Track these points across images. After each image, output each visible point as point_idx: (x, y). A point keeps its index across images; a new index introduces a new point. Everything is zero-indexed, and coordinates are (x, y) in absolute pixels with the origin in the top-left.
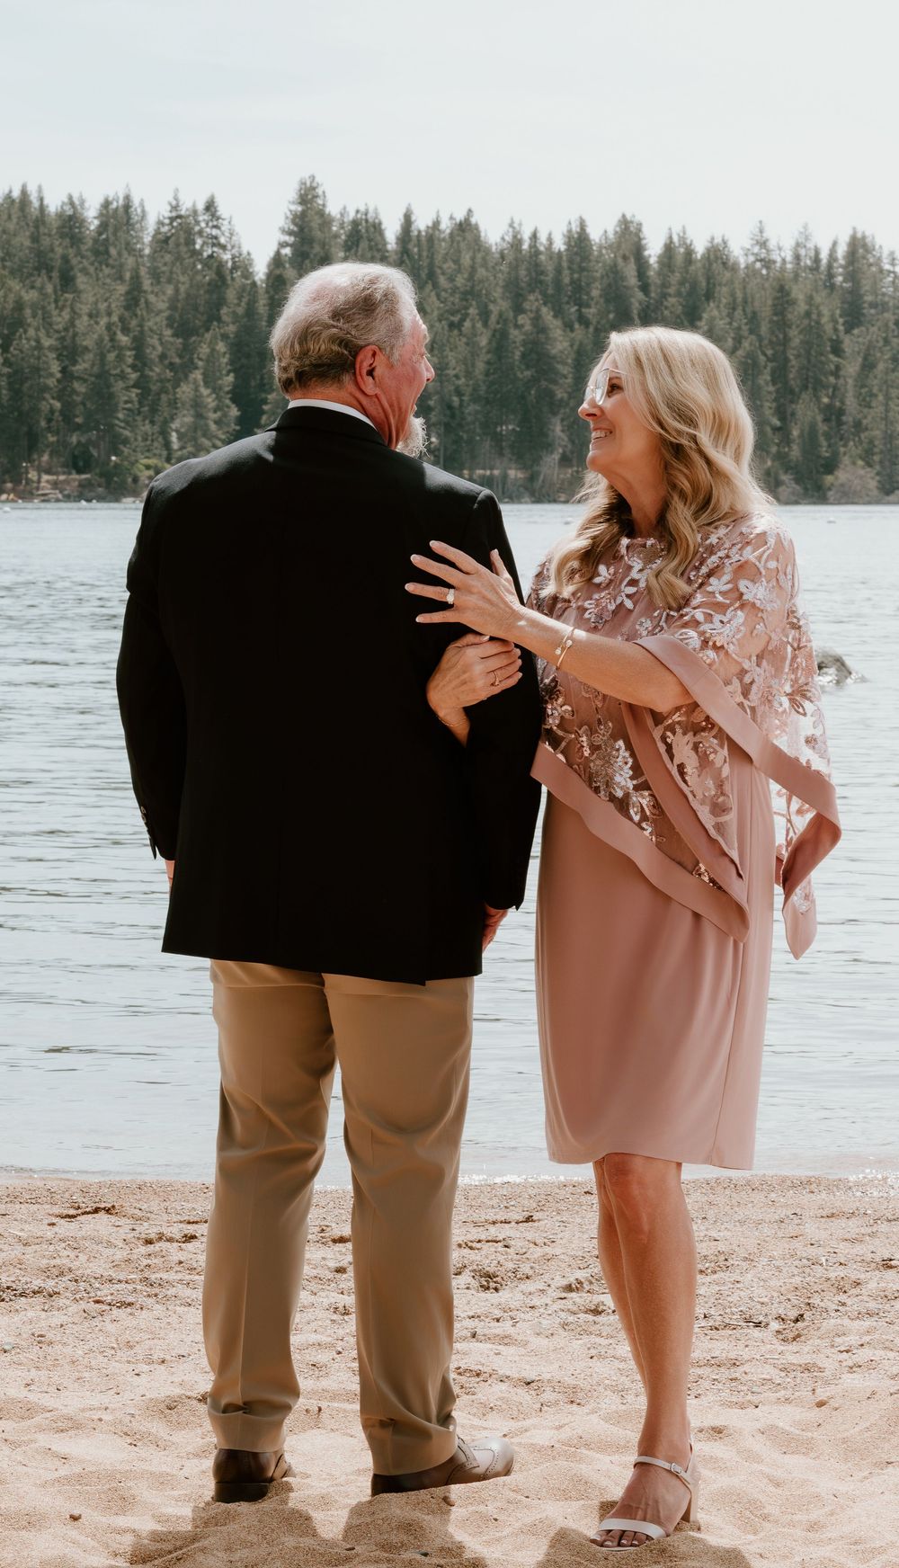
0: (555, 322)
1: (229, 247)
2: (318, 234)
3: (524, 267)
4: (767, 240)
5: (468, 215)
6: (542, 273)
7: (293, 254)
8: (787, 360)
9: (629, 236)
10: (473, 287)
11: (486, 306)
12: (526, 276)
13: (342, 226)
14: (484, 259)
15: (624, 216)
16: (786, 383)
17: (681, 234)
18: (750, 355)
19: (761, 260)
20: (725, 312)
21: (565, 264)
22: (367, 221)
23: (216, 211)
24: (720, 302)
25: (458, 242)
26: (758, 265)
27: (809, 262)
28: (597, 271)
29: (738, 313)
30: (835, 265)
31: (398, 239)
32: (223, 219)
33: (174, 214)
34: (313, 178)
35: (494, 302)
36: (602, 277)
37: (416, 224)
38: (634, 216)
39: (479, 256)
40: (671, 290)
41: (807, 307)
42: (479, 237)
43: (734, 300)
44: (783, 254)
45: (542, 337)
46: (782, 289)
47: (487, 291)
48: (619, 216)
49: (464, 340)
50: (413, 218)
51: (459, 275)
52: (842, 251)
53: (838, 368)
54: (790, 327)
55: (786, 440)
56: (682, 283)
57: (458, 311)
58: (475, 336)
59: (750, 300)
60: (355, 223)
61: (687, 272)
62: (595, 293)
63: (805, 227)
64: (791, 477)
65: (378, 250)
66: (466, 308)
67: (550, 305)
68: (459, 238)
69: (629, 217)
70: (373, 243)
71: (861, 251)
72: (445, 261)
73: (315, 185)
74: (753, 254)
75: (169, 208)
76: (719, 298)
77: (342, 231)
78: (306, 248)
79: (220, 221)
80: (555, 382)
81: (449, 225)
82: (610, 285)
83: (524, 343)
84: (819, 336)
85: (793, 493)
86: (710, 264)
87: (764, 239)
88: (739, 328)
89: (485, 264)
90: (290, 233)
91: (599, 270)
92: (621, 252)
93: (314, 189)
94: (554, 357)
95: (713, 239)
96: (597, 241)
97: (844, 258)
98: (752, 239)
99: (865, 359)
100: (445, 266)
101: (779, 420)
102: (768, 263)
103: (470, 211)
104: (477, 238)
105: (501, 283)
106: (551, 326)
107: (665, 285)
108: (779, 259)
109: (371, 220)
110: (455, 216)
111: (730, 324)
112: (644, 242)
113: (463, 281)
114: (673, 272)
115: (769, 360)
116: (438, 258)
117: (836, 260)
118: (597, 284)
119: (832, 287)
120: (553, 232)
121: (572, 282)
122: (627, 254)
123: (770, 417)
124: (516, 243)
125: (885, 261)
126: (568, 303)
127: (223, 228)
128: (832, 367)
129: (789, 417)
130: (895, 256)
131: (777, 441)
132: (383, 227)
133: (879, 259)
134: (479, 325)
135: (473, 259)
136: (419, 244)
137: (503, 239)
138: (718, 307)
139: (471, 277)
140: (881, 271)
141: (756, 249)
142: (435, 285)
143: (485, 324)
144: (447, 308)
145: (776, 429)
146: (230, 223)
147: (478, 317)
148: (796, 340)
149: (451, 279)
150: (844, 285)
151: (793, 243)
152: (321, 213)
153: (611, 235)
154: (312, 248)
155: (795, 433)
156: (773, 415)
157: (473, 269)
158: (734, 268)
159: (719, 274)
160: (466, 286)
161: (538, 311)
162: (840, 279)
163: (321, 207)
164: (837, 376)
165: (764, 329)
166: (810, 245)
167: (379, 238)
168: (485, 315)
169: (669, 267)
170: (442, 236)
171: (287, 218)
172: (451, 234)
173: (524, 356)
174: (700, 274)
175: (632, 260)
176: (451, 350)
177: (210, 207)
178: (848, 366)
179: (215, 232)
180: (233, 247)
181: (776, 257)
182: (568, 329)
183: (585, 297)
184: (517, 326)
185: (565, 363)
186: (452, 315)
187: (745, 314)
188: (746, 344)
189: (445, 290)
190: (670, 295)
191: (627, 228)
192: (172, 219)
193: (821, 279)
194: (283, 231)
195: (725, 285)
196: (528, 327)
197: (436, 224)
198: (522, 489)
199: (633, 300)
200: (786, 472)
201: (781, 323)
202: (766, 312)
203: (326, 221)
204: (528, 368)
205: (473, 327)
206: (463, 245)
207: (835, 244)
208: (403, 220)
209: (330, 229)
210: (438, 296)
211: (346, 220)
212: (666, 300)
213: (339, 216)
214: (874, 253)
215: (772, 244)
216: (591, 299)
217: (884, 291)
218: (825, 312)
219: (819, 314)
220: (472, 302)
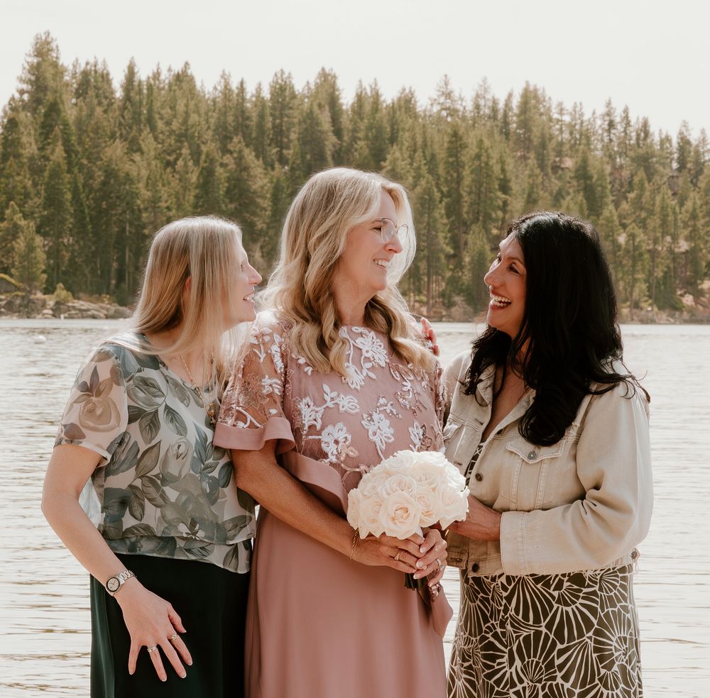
0: (256, 161)
2: (51, 83)
3: (232, 113)
4: (451, 92)
5: (185, 67)
6: (248, 118)
7: (29, 100)
8: (460, 196)
9: (327, 87)
10: (187, 130)
11: (199, 146)
12: (234, 121)
13: (73, 76)
14: (196, 105)
15: (323, 69)
16: (459, 215)
17: (373, 86)
18: (428, 191)
19: (445, 109)
20: (406, 155)
21: (268, 111)
22: (96, 72)
24: (402, 144)
25: (175, 91)
26: (444, 113)
27: (487, 111)
28: (295, 118)
29: (419, 154)
30: (510, 114)
31: (122, 86)
34: (48, 34)
35: (204, 143)
36: (300, 123)
37: (138, 75)
38: (332, 70)
39: (192, 103)
40: (361, 135)
41: (477, 151)
42: (195, 86)
43: (415, 144)
44: (464, 104)
45: (244, 174)
46: (455, 134)
47: (199, 133)
48: (319, 70)
49: (177, 176)
50: (136, 70)
51: (174, 120)
52: (516, 102)
53: (505, 203)
54: (463, 167)
55: (459, 266)
56: (370, 128)
57: (174, 151)
58: (187, 172)
59: (429, 144)
60: (85, 74)
61: (374, 119)
62: (293, 136)
63: (485, 80)
64: (462, 298)
65: (106, 98)
66: (180, 148)
67: (252, 147)
68: (176, 88)
70: (101, 92)
71: (533, 102)
72: (162, 107)
73: (49, 40)
74: (439, 103)
76: (402, 141)
77: (74, 81)
78: (41, 95)
80: (254, 214)
81: (167, 76)
82: (306, 129)
83: (228, 180)
84: (488, 176)
85: (465, 313)
86: (394, 112)
87: (449, 91)
88: (419, 168)
89: (197, 112)
90: (29, 82)
91: (296, 116)
92: (318, 101)
93: (49, 43)
94: (255, 192)
95: (404, 90)
96: (301, 91)
97: (518, 107)
98: (438, 91)
99: (529, 196)
100: (163, 112)
101: (453, 248)
102: (453, 112)
103: (187, 64)
104: (192, 88)
105: (213, 127)
106: (253, 165)
107: (355, 130)
108: (462, 109)
109: (100, 71)
110: (173, 68)
111: (411, 164)
113: (179, 125)
114: (362, 119)
115: (443, 195)
116: (157, 105)
117: (511, 109)
119: (508, 133)
121: (274, 127)
122: (323, 103)
123: (444, 246)
124: (227, 91)
125: (554, 111)
126: (270, 145)
128: (500, 203)
129: (462, 246)
130: (563, 107)
131: (451, 267)
132: (111, 77)
133: (549, 109)
134: (190, 163)
135: (187, 106)
136: (140, 92)
137: (215, 88)
138: (401, 149)
139: (185, 121)
140: (550, 119)
141: (442, 100)
142: (153, 128)
143: (197, 162)
144: (164, 148)
145: (449, 257)
147: (189, 157)
148: (468, 178)
149: (168, 123)
150: (518, 131)
151: (474, 94)
152: (55, 65)
153: (313, 87)
154: (45, 95)
155: (467, 259)
156: (447, 245)
157: (187, 115)
158: (416, 116)
159: (402, 121)
160: (181, 129)
161: (240, 151)
162: (514, 125)
163: (54, 59)
164: (505, 211)
165: (441, 170)
166: (489, 96)
167: (106, 86)
168: (196, 155)
169: (360, 114)
170: (162, 86)
171: (24, 68)
172: (170, 85)
173: (228, 192)
174: (385, 121)
175: (327, 107)
176: (163, 185)
178: (514, 202)
181: (459, 107)
182: (269, 168)
183: (285, 140)
184: (222, 165)
185: (264, 198)
186: (169, 154)
187: (424, 156)
188: (423, 182)
189: (162, 132)
190: (360, 139)
191: (325, 80)
193: (497, 126)
194: (21, 80)
195: (408, 131)
196: (232, 166)
197: (157, 76)
199: (327, 143)
200: (458, 294)
201: (455, 165)
202: (441, 154)
203: (58, 71)
204: (231, 202)
205: (186, 165)
206: (178, 93)
207: (510, 96)
208: (127, 71)
209: (62, 77)
210: (156, 139)
211: (78, 71)
212: (356, 143)
213: (71, 67)
214: (545, 104)
215: (456, 94)
216: (290, 141)
217: (551, 138)
218: (495, 154)
219: (488, 157)
220: (186, 144)
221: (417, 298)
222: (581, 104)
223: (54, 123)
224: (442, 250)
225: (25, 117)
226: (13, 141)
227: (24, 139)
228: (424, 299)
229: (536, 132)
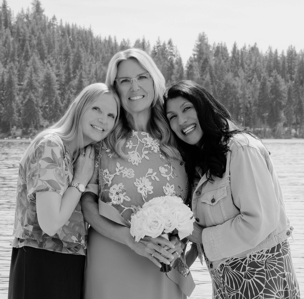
0: (282, 80)
1: (176, 55)
2: (205, 51)
3: (273, 61)
6: (279, 63)
7: (197, 58)
10: (256, 68)
11: (260, 74)
12: (273, 64)
13: (214, 48)
14: (259, 59)
21: (286, 61)
22: (222, 47)
23: (172, 44)
25: (251, 54)
31: (232, 52)
32: (174, 47)
33: (158, 45)
34: (204, 33)
35: (262, 73)
36: (298, 65)
39: (258, 58)
42: (259, 52)
45: (277, 84)
47: (260, 69)
49: (252, 85)
50: (237, 46)
51: (251, 64)
57: (251, 76)
58: (256, 84)
60: (218, 48)
62: (296, 70)
65: (226, 56)
66: (253, 75)
67: (280, 74)
68: (252, 52)
70: (224, 54)
72: (247, 60)
73: (204, 35)
75: (156, 43)
77: (214, 50)
78: (201, 56)
79: (173, 47)
80: (281, 99)
81: (248, 48)
82: (300, 67)
83: (271, 86)
89: (260, 61)
90: (197, 51)
91: (297, 63)
93: (204, 36)
94: (281, 91)
96: (298, 53)
100: (247, 61)
103: (256, 44)
105: (265, 67)
106: (280, 81)
113: (253, 66)
116: (245, 59)
118: (297, 67)
121: (289, 66)
124: (271, 54)
126: (287, 73)
127: (174, 50)
132: (227, 49)
134: (257, 81)
135: (256, 59)
136: (238, 54)
137: (266, 52)
139: (255, 65)
142: (243, 68)
143: (260, 80)
144: (248, 75)
146: (176, 48)
147: (257, 78)
149: (249, 66)
152: (206, 45)
154: (203, 56)
157: (256, 62)
160: (253, 68)
161: (276, 76)
163: (206, 43)
167: (225, 52)
168: (259, 77)
170: (246, 52)
171: (195, 46)
172: (249, 51)
173: (271, 91)
176: (247, 89)
177: (170, 43)
179: (171, 51)
180: (177, 56)
182: (287, 82)
183: (293, 71)
184: (269, 81)
185: (285, 93)
186: (249, 77)
189: (247, 69)
192: (158, 47)
194: (194, 50)
196: (273, 81)
197: (244, 48)
198: (271, 135)
203: (208, 47)
204: (273, 95)
205: (255, 81)
206: (252, 54)
208: (233, 46)
209: (209, 49)
210: (244, 71)
213: (212, 45)
216: (295, 72)
220: (255, 73)
223: (206, 66)
225: (195, 64)
226: (191, 73)
227: (195, 72)
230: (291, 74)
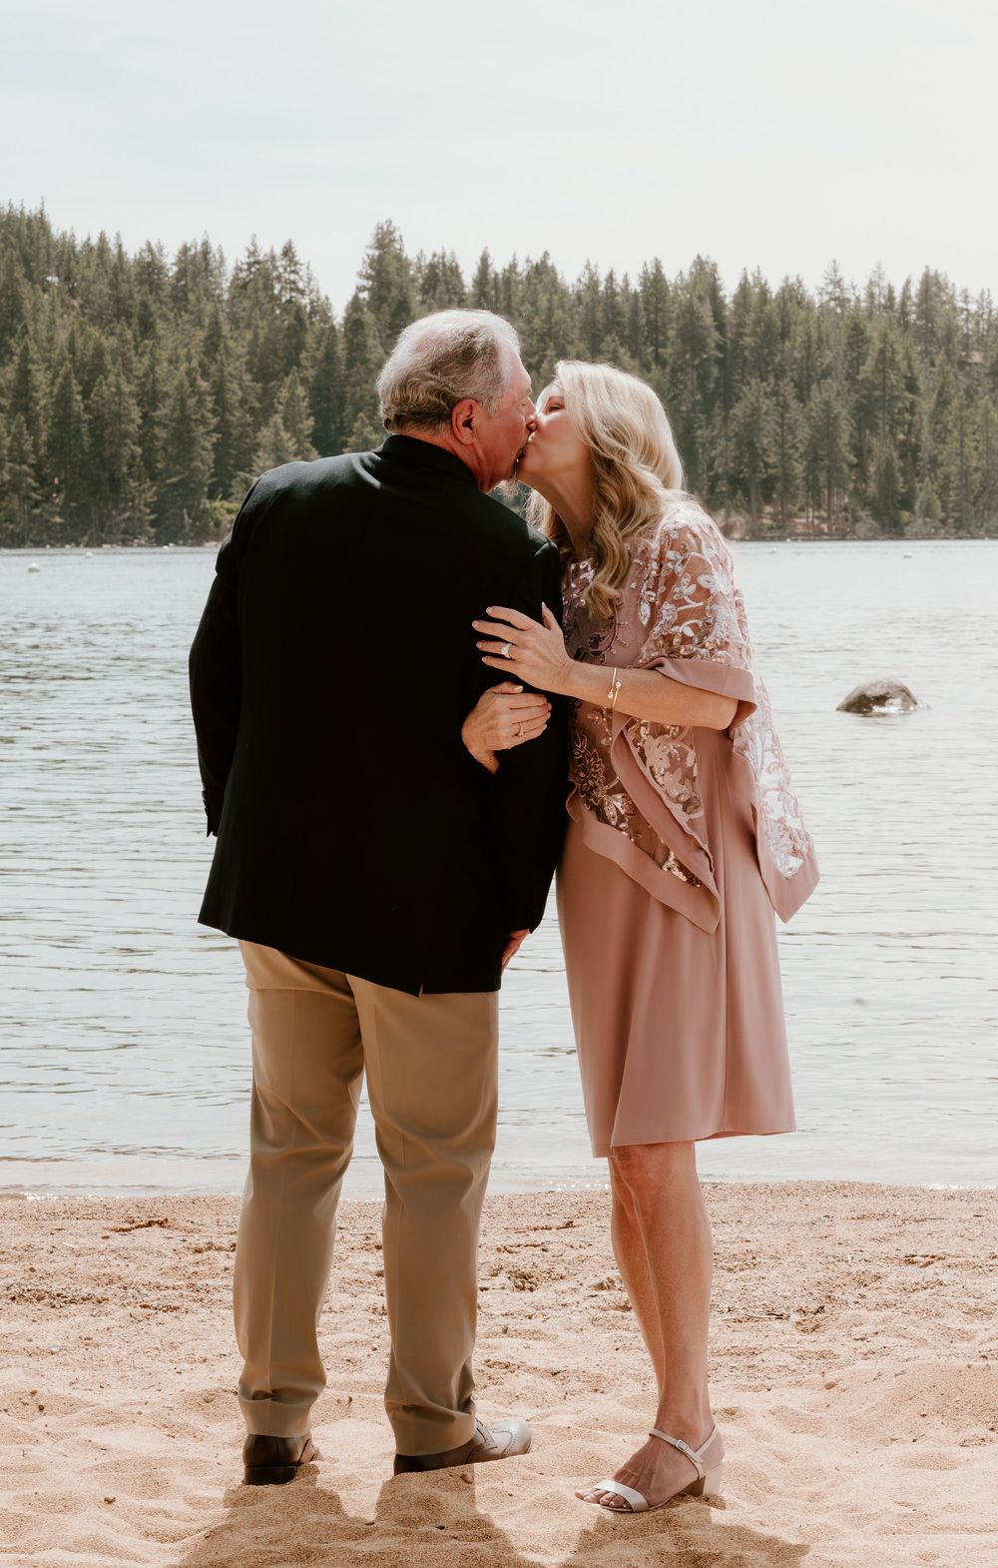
0: (632, 363)
1: (307, 292)
2: (395, 278)
3: (600, 308)
4: (841, 279)
5: (545, 257)
6: (619, 314)
7: (371, 298)
9: (705, 277)
10: (550, 328)
11: (564, 347)
12: (602, 318)
13: (419, 270)
14: (560, 299)
15: (699, 257)
17: (756, 274)
19: (835, 299)
21: (641, 305)
22: (444, 264)
23: (294, 256)
24: (795, 341)
25: (535, 284)
26: (833, 304)
27: (883, 301)
28: (673, 312)
29: (814, 350)
30: (909, 303)
31: (475, 281)
32: (301, 265)
33: (252, 260)
34: (390, 222)
35: (571, 343)
36: (678, 318)
37: (493, 267)
38: (709, 257)
39: (555, 298)
40: (747, 330)
41: (881, 345)
42: (556, 278)
43: (810, 339)
44: (857, 293)
46: (856, 327)
48: (694, 257)
50: (490, 261)
51: (536, 317)
52: (915, 289)
53: (913, 405)
55: (863, 477)
56: (758, 322)
57: (536, 353)
59: (825, 339)
60: (432, 267)
61: (762, 311)
62: (671, 333)
63: (879, 266)
64: (869, 513)
65: (456, 293)
66: (544, 350)
67: (627, 346)
68: (535, 281)
69: (704, 258)
70: (450, 287)
71: (934, 289)
72: (522, 302)
73: (391, 229)
74: (827, 293)
75: (247, 254)
76: (795, 337)
77: (419, 275)
78: (384, 292)
79: (298, 266)
81: (525, 267)
82: (685, 324)
85: (870, 530)
86: (785, 304)
87: (838, 278)
89: (562, 306)
90: (368, 277)
91: (674, 311)
92: (697, 292)
93: (391, 233)
95: (787, 278)
96: (673, 282)
97: (917, 296)
98: (826, 278)
99: (940, 395)
100: (522, 308)
101: (856, 456)
102: (842, 302)
103: (546, 253)
104: (554, 281)
105: (578, 324)
107: (739, 325)
108: (853, 298)
109: (447, 264)
110: (530, 259)
112: (719, 282)
113: (540, 323)
114: (748, 311)
116: (515, 300)
117: (909, 298)
118: (674, 325)
119: (906, 325)
120: (630, 274)
121: (648, 322)
122: (703, 294)
123: (847, 454)
124: (593, 285)
125: (958, 299)
126: (644, 344)
127: (301, 274)
128: (908, 404)
129: (865, 452)
130: (968, 294)
131: (853, 478)
132: (460, 270)
133: (953, 297)
135: (550, 301)
136: (496, 287)
137: (579, 281)
138: (793, 345)
139: (548, 319)
140: (955, 309)
141: (830, 288)
145: (852, 466)
146: (308, 268)
149: (528, 321)
150: (918, 322)
151: (867, 283)
152: (398, 258)
153: (686, 276)
154: (389, 291)
155: (872, 469)
156: (850, 453)
157: (550, 310)
158: (809, 307)
159: (794, 313)
160: (543, 328)
161: (614, 351)
162: (914, 316)
163: (398, 251)
164: (913, 414)
166: (884, 284)
167: (456, 281)
169: (745, 307)
170: (519, 278)
171: (364, 262)
172: (528, 277)
174: (775, 314)
175: (708, 300)
177: (288, 252)
178: (923, 403)
179: (293, 277)
180: (311, 292)
181: (850, 295)
182: (645, 371)
183: (661, 338)
186: (530, 356)
190: (746, 335)
191: (702, 269)
192: (250, 265)
193: (895, 317)
194: (361, 275)
195: (801, 324)
197: (513, 267)
199: (709, 340)
200: (863, 509)
203: (403, 265)
206: (539, 286)
207: (908, 282)
208: (479, 263)
209: (407, 272)
211: (423, 264)
212: (743, 340)
213: (416, 260)
214: (947, 291)
215: (846, 283)
216: (668, 339)
217: (958, 328)
218: (900, 349)
219: (894, 352)
220: (551, 344)
221: (816, 514)
222: (989, 290)
223: (402, 323)
224: (845, 460)
225: (368, 317)
226: (359, 345)
227: (370, 342)
228: (825, 514)
229: (940, 321)
230: (657, 345)
